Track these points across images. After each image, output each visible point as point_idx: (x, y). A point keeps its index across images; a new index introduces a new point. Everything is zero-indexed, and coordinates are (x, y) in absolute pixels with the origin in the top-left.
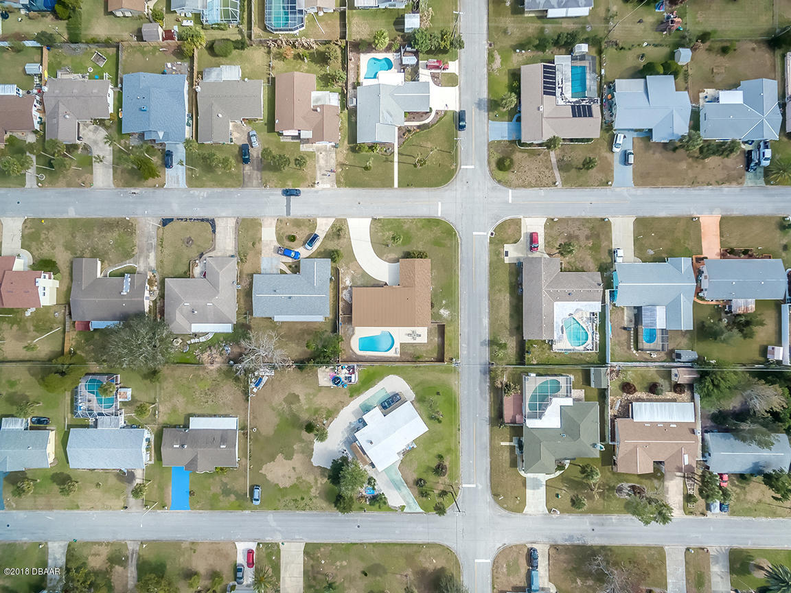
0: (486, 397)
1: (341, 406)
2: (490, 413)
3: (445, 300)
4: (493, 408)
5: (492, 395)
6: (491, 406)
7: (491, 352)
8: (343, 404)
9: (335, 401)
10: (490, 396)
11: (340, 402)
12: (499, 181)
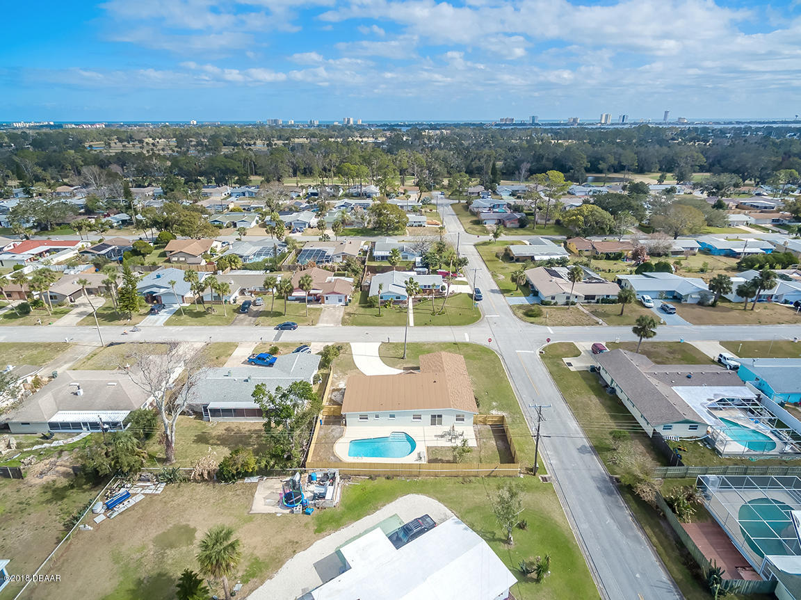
0: (636, 536)
1: (289, 551)
2: (669, 571)
3: (495, 401)
4: (667, 559)
5: (649, 531)
6: (658, 554)
7: (604, 462)
8: (296, 547)
9: (278, 540)
10: (645, 533)
11: (290, 542)
12: (531, 323)
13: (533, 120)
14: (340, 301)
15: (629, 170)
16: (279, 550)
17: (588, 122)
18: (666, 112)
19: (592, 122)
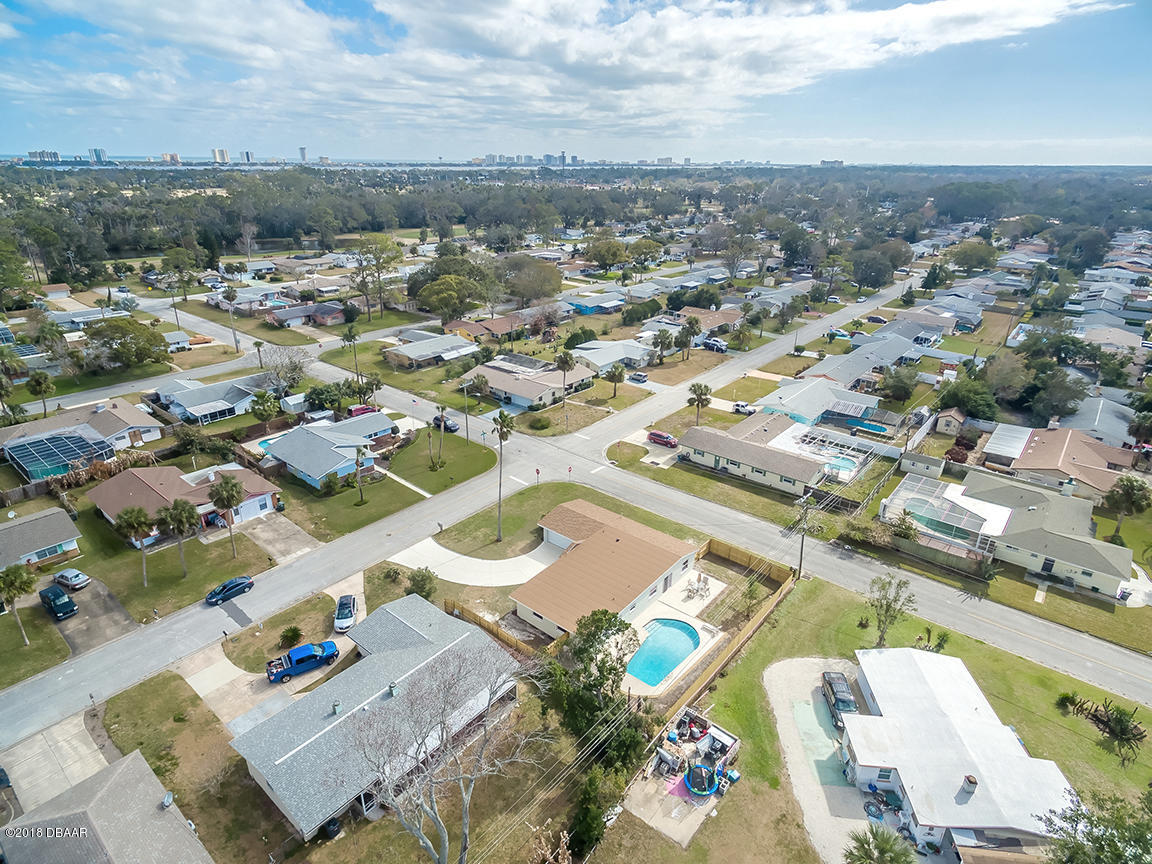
1: (793, 831)
8: (790, 821)
11: (778, 824)
12: (554, 435)
13: (98, 156)
14: (263, 506)
15: (389, 227)
16: (784, 843)
17: (199, 161)
18: (302, 149)
19: (203, 161)
